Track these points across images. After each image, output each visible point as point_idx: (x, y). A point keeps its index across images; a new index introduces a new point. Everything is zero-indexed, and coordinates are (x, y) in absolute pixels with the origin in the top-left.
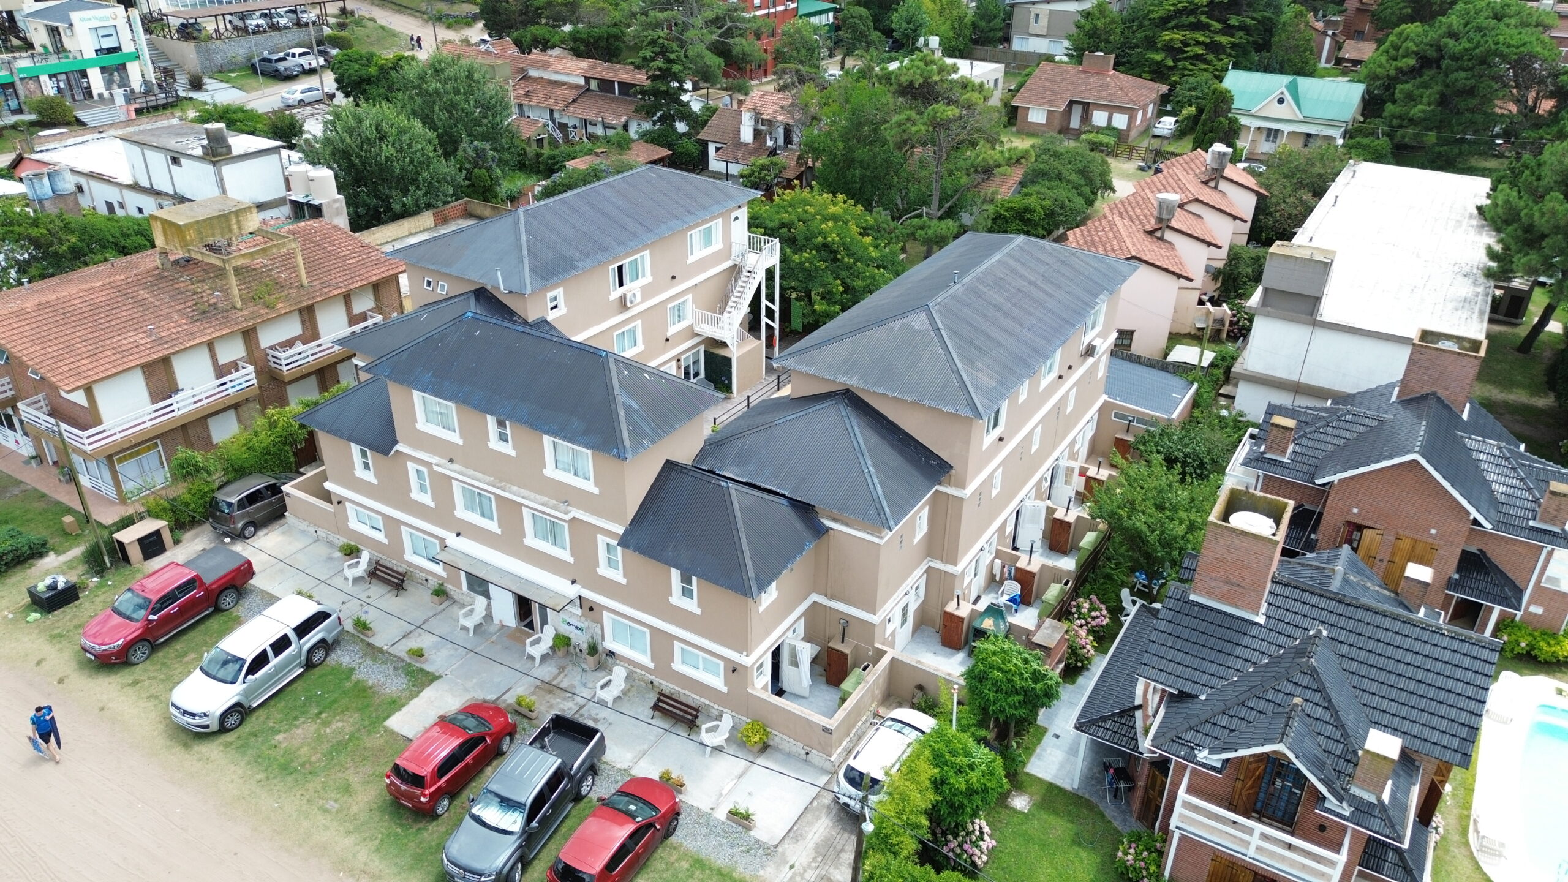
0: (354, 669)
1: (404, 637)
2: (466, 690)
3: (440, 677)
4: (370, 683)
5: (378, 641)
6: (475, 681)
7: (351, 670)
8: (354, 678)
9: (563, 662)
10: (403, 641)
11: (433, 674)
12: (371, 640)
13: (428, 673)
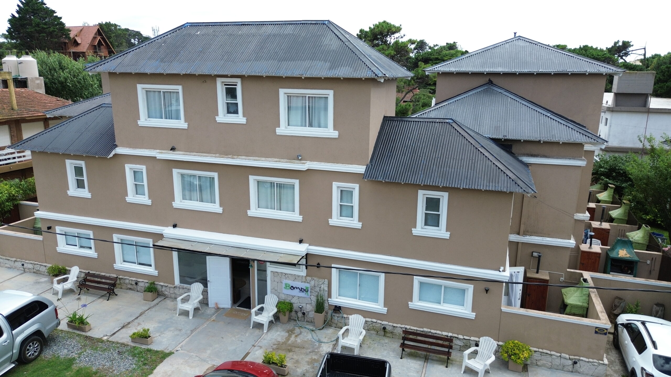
0: (74, 359)
1: (123, 327)
2: (204, 360)
3: (170, 354)
4: (94, 369)
5: (96, 333)
6: (209, 352)
7: (71, 361)
8: (75, 367)
9: (290, 326)
10: (124, 330)
11: (162, 352)
12: (89, 334)
13: (157, 352)
